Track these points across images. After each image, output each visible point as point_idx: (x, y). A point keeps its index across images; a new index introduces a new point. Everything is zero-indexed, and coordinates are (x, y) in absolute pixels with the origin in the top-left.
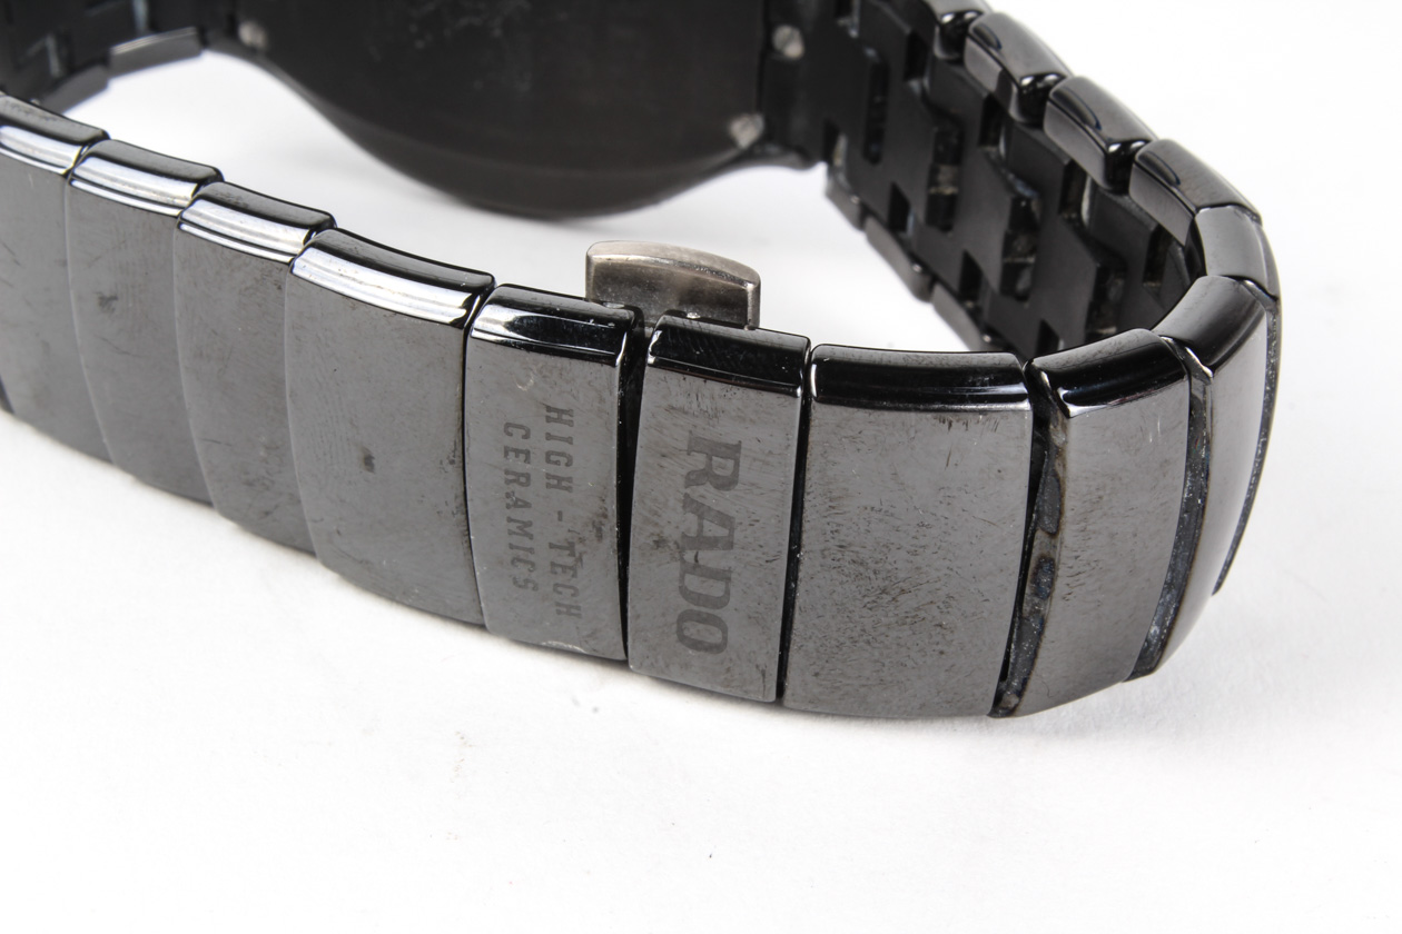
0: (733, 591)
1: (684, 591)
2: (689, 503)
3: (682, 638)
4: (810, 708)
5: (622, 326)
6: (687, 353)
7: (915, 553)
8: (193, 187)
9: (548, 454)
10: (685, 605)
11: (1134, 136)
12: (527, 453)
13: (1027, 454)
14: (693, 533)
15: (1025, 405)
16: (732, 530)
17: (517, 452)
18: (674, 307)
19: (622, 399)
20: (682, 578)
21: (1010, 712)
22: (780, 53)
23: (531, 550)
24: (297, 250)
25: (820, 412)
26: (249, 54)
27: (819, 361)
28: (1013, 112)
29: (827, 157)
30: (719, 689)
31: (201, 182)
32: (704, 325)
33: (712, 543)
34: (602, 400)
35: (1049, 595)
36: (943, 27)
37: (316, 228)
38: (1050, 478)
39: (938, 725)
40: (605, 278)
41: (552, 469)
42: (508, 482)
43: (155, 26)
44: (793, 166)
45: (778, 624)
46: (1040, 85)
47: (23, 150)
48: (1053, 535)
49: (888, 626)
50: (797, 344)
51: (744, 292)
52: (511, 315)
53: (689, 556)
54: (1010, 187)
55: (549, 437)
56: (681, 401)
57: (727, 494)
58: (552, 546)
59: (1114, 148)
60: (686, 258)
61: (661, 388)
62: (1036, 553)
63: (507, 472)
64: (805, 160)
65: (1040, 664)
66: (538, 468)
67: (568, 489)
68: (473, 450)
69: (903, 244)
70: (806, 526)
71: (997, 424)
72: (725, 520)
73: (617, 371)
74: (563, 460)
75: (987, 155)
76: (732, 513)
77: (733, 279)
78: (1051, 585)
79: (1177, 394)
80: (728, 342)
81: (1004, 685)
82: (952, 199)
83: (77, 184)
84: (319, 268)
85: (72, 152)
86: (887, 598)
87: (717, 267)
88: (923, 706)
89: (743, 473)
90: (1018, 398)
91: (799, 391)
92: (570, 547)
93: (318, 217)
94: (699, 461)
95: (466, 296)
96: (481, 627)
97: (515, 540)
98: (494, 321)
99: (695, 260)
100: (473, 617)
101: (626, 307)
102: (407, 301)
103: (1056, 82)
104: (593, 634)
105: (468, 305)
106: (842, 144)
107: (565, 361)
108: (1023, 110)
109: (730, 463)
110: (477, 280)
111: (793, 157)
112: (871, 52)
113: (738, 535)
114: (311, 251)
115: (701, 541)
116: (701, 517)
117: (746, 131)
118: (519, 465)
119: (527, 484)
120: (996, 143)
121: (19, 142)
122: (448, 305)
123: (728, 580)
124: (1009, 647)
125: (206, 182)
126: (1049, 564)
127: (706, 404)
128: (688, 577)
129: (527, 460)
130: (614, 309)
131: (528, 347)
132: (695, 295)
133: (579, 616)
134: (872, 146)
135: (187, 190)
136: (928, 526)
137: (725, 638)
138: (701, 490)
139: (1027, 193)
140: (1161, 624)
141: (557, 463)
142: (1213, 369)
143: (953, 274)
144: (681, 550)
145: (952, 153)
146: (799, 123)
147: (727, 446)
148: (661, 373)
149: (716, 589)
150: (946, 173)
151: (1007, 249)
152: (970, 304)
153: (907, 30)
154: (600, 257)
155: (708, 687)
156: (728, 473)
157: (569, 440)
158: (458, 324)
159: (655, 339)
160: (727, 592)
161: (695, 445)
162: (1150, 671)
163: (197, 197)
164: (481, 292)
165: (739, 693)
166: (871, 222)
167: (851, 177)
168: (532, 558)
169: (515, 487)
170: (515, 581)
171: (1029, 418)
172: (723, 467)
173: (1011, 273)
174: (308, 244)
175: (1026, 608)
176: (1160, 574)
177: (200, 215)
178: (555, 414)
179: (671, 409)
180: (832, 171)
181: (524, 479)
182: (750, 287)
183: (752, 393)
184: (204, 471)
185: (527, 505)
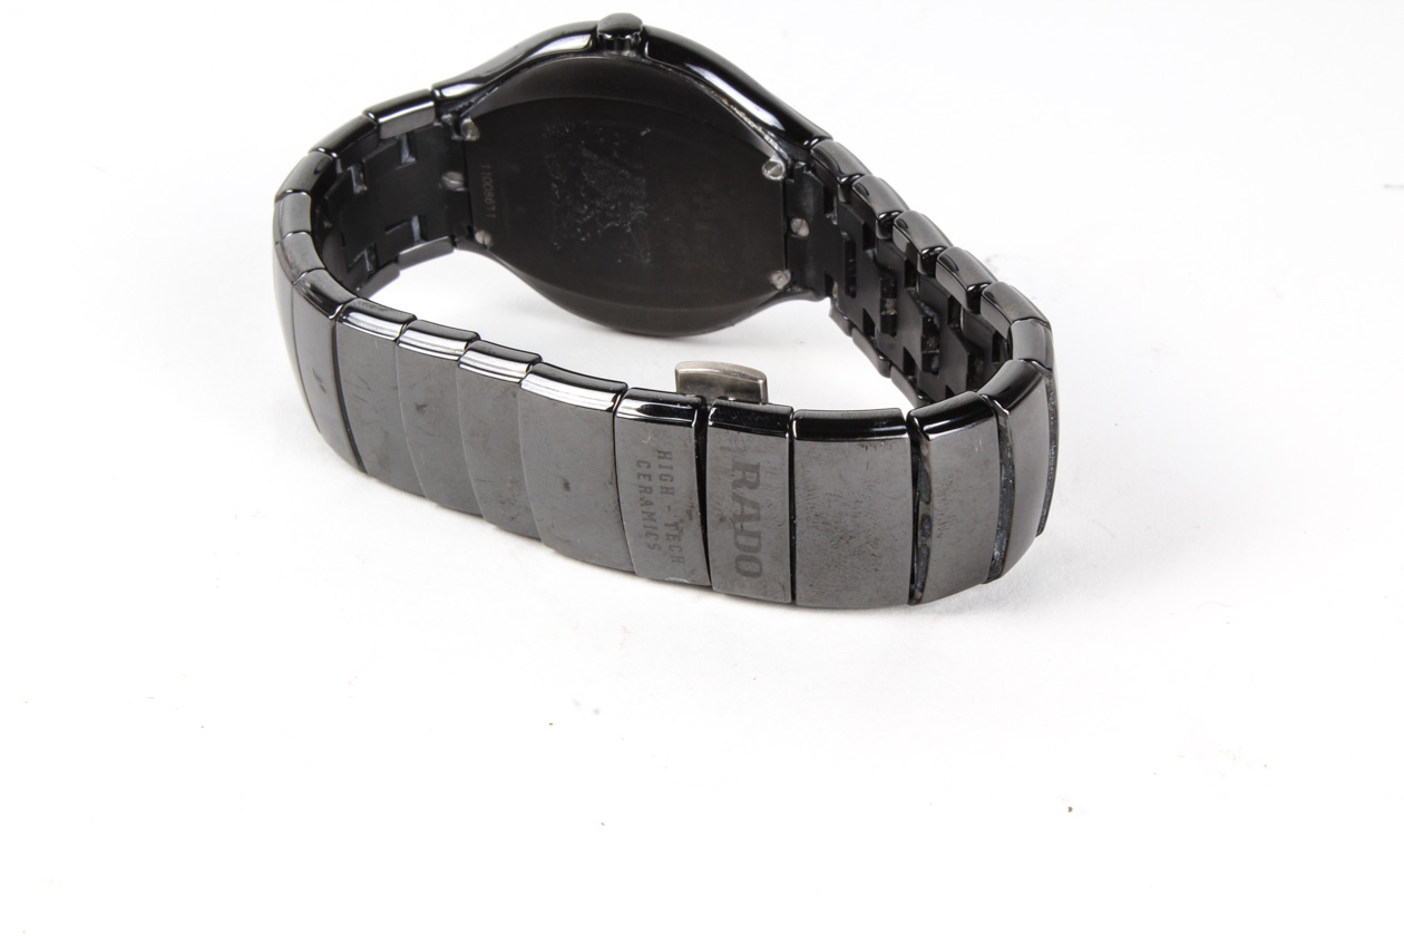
0: (763, 542)
1: (738, 545)
2: (736, 498)
3: (739, 570)
4: (810, 605)
5: (695, 406)
6: (729, 419)
7: (855, 517)
8: (464, 344)
9: (661, 476)
10: (738, 552)
11: (982, 281)
12: (649, 476)
13: (909, 461)
14: (739, 514)
15: (906, 436)
16: (759, 510)
17: (645, 476)
18: (723, 394)
19: (697, 445)
20: (735, 538)
21: (919, 601)
22: (796, 234)
23: (656, 528)
24: (523, 376)
25: (798, 444)
26: (481, 249)
27: (797, 419)
28: (919, 269)
29: (829, 293)
30: (761, 597)
31: (469, 341)
32: (737, 403)
33: (749, 518)
34: (686, 446)
35: (930, 536)
36: (880, 221)
37: (532, 363)
38: (923, 473)
39: (882, 611)
40: (685, 381)
41: (663, 483)
42: (641, 492)
43: (424, 237)
44: (810, 299)
45: (788, 559)
46: (931, 254)
47: (371, 328)
48: (928, 503)
49: (846, 557)
50: (785, 411)
51: (758, 384)
52: (639, 404)
53: (738, 525)
54: (922, 311)
55: (660, 466)
56: (727, 444)
57: (755, 491)
58: (666, 525)
59: (971, 288)
60: (727, 368)
61: (717, 437)
62: (921, 513)
63: (640, 487)
64: (818, 296)
65: (930, 573)
66: (656, 484)
67: (672, 493)
68: (621, 476)
69: (872, 343)
70: (797, 506)
71: (891, 446)
72: (755, 505)
73: (693, 429)
74: (669, 479)
75: (909, 292)
76: (758, 501)
77: (752, 378)
78: (930, 529)
79: (990, 426)
80: (749, 412)
81: (913, 587)
82: (895, 317)
83: (401, 345)
84: (535, 385)
85: (398, 328)
86: (843, 542)
87: (743, 372)
88: (870, 600)
89: (762, 480)
90: (902, 432)
91: (787, 435)
92: (676, 525)
93: (534, 357)
94: (739, 475)
95: (613, 395)
96: (632, 573)
97: (648, 523)
98: (630, 408)
99: (731, 369)
100: (627, 568)
101: (697, 396)
102: (582, 399)
103: (941, 251)
104: (693, 572)
105: (614, 400)
106: (836, 286)
107: (666, 426)
108: (924, 267)
109: (755, 475)
110: (618, 386)
111: (810, 293)
112: (845, 234)
113: (762, 512)
114: (530, 375)
115: (744, 517)
116: (742, 505)
117: (780, 280)
118: (646, 482)
119: (651, 492)
120: (915, 285)
121: (368, 324)
122: (603, 401)
123: (759, 537)
124: (913, 565)
125: (471, 340)
126: (928, 519)
127: (740, 445)
128: (739, 537)
129: (650, 480)
130: (691, 397)
131: (646, 420)
132: (733, 388)
133: (684, 562)
134: (851, 289)
135: (462, 345)
136: (861, 502)
137: (761, 568)
138: (741, 490)
139: (931, 314)
140: (1000, 550)
141: (666, 480)
142: (1010, 410)
143: (900, 361)
144: (734, 523)
145: (890, 292)
146: (811, 274)
147: (753, 466)
148: (716, 430)
149: (754, 542)
150: (890, 303)
151: (924, 346)
152: (910, 377)
153: (863, 223)
154: (682, 371)
155: (755, 597)
156: (754, 480)
157: (671, 468)
158: (609, 410)
159: (712, 412)
160: (760, 544)
161: (736, 466)
162: (998, 576)
163: (467, 349)
164: (621, 392)
165: (772, 599)
166: (854, 330)
167: (841, 306)
168: (655, 532)
169: (645, 495)
170: (649, 546)
171: (908, 442)
172: (751, 477)
173: (927, 359)
174: (528, 372)
175: (919, 543)
176: (994, 522)
177: (470, 359)
178: (663, 454)
179: (722, 448)
180: (833, 301)
181: (649, 490)
182: (761, 382)
183: (763, 437)
184: (477, 497)
185: (651, 504)
